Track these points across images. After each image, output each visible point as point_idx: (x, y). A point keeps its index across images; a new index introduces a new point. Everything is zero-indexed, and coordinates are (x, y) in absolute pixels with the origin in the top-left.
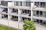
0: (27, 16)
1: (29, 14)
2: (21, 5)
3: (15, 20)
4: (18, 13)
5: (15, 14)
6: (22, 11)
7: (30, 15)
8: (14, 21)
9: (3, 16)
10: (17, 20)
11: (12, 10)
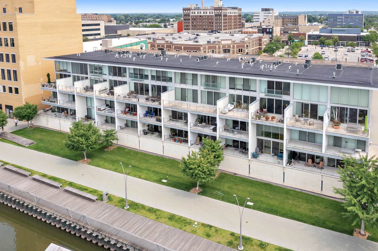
0: (207, 130)
1: (213, 127)
2: (195, 100)
3: (180, 141)
4: (187, 122)
5: (179, 125)
6: (196, 118)
7: (215, 130)
8: (179, 143)
9: (146, 128)
10: (187, 141)
11: (171, 114)
